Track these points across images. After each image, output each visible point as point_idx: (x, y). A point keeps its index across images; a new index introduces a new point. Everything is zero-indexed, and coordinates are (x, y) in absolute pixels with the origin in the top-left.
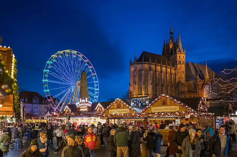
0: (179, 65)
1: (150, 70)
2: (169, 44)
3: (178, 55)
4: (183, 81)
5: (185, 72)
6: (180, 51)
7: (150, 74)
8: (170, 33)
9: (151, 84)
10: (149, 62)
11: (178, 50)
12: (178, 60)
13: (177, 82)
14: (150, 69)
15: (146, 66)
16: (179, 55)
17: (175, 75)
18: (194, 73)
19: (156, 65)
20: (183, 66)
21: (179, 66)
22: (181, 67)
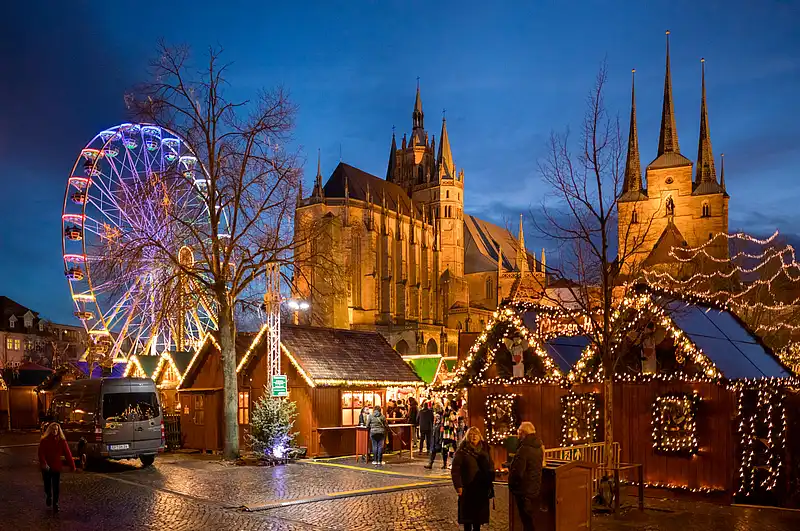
0: (447, 221)
1: (369, 230)
2: (412, 151)
3: (443, 190)
4: (458, 271)
5: (462, 243)
6: (447, 177)
7: (370, 239)
8: (415, 114)
9: (374, 275)
10: (365, 200)
11: (442, 173)
12: (443, 205)
13: (440, 274)
14: (368, 225)
15: (357, 214)
16: (447, 188)
17: (435, 250)
18: (483, 250)
19: (384, 214)
20: (459, 225)
21: (445, 223)
22: (453, 226)
